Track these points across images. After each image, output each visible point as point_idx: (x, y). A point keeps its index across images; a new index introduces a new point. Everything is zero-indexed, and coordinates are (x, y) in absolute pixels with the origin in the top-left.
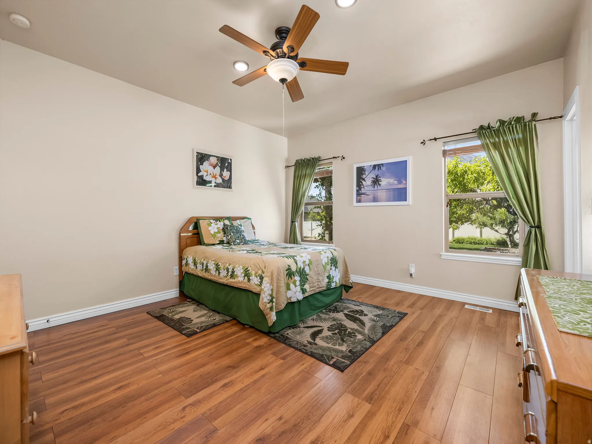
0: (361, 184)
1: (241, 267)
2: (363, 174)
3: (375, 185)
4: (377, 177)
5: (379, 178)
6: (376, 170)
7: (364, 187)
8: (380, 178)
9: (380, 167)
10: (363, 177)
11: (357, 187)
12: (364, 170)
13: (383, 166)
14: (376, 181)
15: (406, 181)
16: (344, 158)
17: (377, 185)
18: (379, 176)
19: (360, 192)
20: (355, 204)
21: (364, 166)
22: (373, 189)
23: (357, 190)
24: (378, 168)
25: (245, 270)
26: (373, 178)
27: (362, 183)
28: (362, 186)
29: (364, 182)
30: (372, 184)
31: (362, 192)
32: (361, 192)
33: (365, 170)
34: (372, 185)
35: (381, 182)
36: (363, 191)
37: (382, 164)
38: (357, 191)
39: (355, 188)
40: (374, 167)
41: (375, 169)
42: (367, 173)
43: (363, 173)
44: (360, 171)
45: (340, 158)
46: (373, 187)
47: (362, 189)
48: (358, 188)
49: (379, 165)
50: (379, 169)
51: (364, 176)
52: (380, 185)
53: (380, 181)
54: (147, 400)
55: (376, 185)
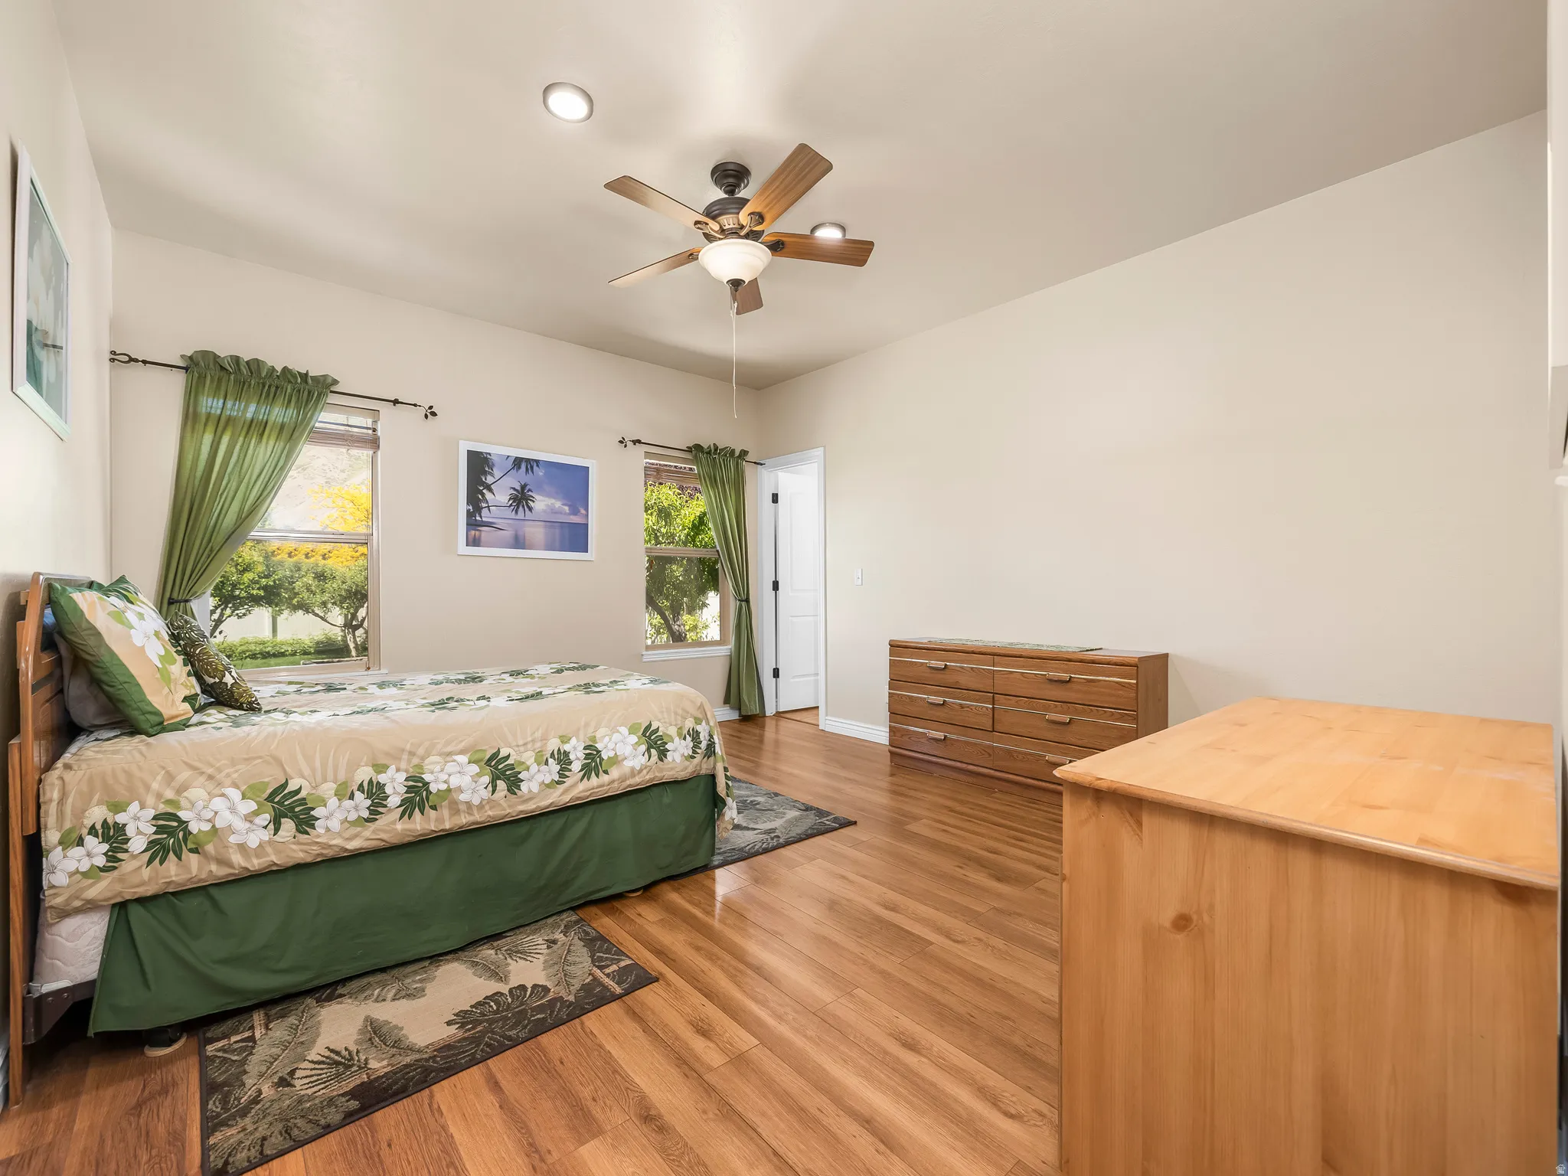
0: (480, 497)
1: (624, 730)
2: (485, 473)
3: (518, 508)
4: (523, 487)
5: (528, 491)
6: (521, 470)
7: (488, 507)
8: (530, 493)
9: (532, 467)
10: (486, 479)
11: (467, 504)
12: (490, 464)
13: (538, 466)
14: (521, 499)
15: (587, 509)
16: (434, 414)
17: (523, 506)
18: (528, 487)
19: (478, 518)
20: (462, 548)
21: (490, 454)
22: (513, 515)
23: (468, 511)
24: (527, 467)
25: (644, 734)
26: (514, 489)
27: (483, 495)
28: (484, 505)
29: (488, 495)
30: (511, 502)
31: (484, 519)
32: (481, 517)
33: (493, 465)
34: (511, 505)
35: (534, 502)
36: (485, 515)
37: (537, 462)
38: (470, 515)
39: (463, 507)
40: (518, 462)
41: (519, 468)
42: (497, 473)
43: (487, 469)
44: (479, 464)
45: (422, 412)
46: (514, 512)
47: (485, 512)
48: (471, 508)
49: (528, 461)
50: (530, 471)
51: (489, 480)
52: (530, 509)
53: (531, 500)
54: (945, 989)
55: (521, 508)
